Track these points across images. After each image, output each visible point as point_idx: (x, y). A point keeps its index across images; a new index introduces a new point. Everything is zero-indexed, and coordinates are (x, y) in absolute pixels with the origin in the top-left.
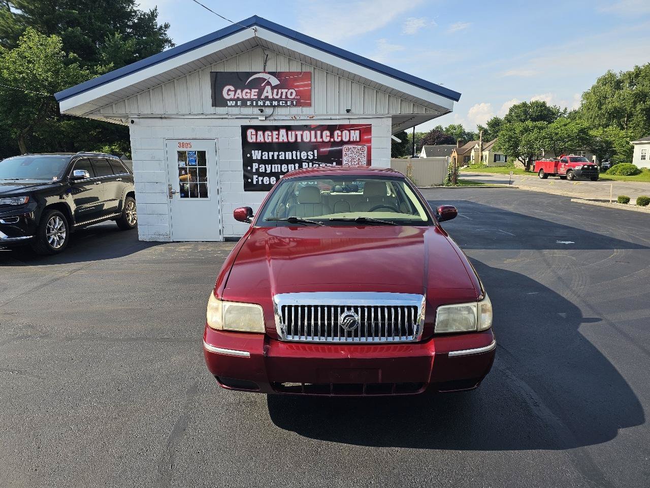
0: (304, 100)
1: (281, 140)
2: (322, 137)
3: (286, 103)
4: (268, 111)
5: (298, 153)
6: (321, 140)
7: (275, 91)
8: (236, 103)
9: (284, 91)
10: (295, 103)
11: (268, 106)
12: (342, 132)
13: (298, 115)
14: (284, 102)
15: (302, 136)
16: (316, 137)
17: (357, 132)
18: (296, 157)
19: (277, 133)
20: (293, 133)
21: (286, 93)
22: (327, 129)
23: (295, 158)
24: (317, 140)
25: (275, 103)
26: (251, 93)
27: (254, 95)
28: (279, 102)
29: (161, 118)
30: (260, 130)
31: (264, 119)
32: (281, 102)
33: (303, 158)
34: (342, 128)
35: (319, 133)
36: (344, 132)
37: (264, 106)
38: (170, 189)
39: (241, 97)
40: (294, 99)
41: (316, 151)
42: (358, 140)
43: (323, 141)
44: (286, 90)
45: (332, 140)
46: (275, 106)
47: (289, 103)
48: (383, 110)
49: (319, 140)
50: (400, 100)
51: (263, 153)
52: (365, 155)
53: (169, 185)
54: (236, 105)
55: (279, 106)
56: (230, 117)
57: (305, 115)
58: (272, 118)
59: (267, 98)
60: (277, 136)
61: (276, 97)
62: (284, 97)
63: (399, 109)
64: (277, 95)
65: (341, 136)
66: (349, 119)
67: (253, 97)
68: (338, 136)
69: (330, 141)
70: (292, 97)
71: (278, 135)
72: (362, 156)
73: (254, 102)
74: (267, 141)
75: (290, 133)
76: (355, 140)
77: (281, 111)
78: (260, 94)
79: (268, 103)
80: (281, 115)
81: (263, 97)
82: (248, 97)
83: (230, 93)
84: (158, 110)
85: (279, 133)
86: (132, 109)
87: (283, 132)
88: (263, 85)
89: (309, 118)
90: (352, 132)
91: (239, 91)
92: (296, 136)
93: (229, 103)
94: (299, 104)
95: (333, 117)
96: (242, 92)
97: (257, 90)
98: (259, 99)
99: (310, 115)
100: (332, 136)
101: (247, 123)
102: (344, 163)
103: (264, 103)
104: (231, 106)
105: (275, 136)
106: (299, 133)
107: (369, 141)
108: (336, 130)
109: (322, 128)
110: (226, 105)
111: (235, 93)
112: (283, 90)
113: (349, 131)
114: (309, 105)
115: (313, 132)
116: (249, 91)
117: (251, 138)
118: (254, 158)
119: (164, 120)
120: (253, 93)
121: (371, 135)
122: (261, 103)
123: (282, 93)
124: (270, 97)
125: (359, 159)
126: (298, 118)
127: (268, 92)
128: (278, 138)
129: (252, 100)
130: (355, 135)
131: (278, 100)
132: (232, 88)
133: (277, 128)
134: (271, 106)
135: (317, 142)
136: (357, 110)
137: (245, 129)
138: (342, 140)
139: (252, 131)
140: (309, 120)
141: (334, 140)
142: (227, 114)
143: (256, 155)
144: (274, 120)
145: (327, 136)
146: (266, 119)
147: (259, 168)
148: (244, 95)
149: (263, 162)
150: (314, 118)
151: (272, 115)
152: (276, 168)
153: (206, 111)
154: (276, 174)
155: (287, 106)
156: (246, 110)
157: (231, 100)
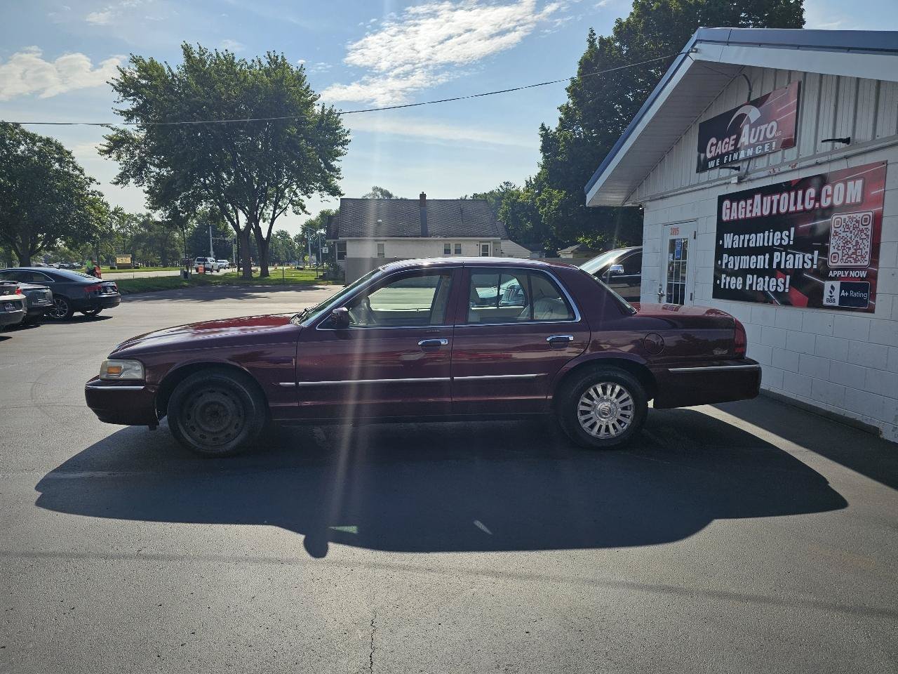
0: (786, 136)
1: (754, 215)
2: (803, 201)
3: (763, 148)
4: (743, 168)
5: (771, 234)
6: (801, 208)
7: (753, 130)
8: (715, 163)
9: (763, 127)
10: (774, 145)
12: (833, 186)
13: (777, 166)
14: (761, 147)
15: (778, 202)
16: (795, 204)
17: (859, 183)
18: (768, 242)
19: (751, 201)
20: (769, 198)
21: (766, 129)
22: (811, 186)
23: (766, 244)
24: (796, 208)
25: (750, 152)
26: (729, 142)
27: (732, 145)
28: (755, 149)
30: (734, 201)
31: (737, 181)
32: (757, 149)
33: (775, 243)
34: (834, 178)
35: (800, 194)
36: (837, 187)
38: (660, 290)
39: (720, 153)
40: (774, 137)
41: (793, 229)
42: (859, 200)
43: (805, 210)
44: (767, 126)
45: (817, 205)
46: (751, 158)
47: (767, 148)
51: (734, 238)
52: (869, 233)
53: (660, 285)
54: (715, 166)
55: (755, 156)
56: (710, 185)
57: (786, 164)
58: (747, 178)
59: (743, 146)
60: (751, 208)
62: (761, 139)
64: (754, 137)
65: (832, 196)
66: (846, 157)
67: (730, 149)
68: (827, 196)
69: (814, 208)
70: (772, 135)
71: (752, 205)
72: (864, 236)
73: (730, 157)
74: (740, 217)
75: (765, 199)
76: (853, 201)
77: (757, 163)
78: (737, 141)
79: (743, 154)
80: (758, 171)
81: (739, 145)
82: (726, 149)
83: (712, 149)
85: (753, 201)
86: (647, 191)
87: (758, 197)
88: (742, 125)
89: (790, 168)
90: (850, 184)
91: (720, 142)
92: (772, 202)
93: (711, 164)
94: (780, 146)
95: (819, 160)
96: (722, 143)
97: (735, 137)
98: (735, 149)
99: (792, 161)
100: (818, 197)
101: (723, 191)
102: (832, 250)
103: (739, 155)
104: (711, 168)
105: (749, 208)
106: (775, 199)
107: (881, 200)
108: (824, 184)
109: (803, 184)
110: (708, 168)
111: (716, 148)
113: (846, 182)
114: (793, 144)
115: (793, 194)
116: (728, 140)
117: (726, 215)
120: (731, 142)
121: (885, 185)
122: (736, 156)
124: (747, 143)
125: (857, 242)
126: (777, 170)
127: (745, 136)
128: (751, 211)
129: (729, 154)
130: (855, 190)
131: (754, 147)
132: (714, 141)
133: (752, 194)
134: (746, 158)
135: (796, 212)
136: (864, 133)
137: (720, 201)
138: (832, 203)
139: (727, 203)
140: (790, 171)
141: (820, 205)
142: (708, 182)
143: (729, 240)
144: (751, 180)
145: (811, 199)
146: (740, 181)
147: (728, 262)
148: (723, 148)
149: (733, 252)
150: (797, 166)
151: (747, 173)
152: (745, 262)
153: (692, 183)
154: (743, 273)
155: (764, 155)
156: (725, 172)
157: (712, 159)
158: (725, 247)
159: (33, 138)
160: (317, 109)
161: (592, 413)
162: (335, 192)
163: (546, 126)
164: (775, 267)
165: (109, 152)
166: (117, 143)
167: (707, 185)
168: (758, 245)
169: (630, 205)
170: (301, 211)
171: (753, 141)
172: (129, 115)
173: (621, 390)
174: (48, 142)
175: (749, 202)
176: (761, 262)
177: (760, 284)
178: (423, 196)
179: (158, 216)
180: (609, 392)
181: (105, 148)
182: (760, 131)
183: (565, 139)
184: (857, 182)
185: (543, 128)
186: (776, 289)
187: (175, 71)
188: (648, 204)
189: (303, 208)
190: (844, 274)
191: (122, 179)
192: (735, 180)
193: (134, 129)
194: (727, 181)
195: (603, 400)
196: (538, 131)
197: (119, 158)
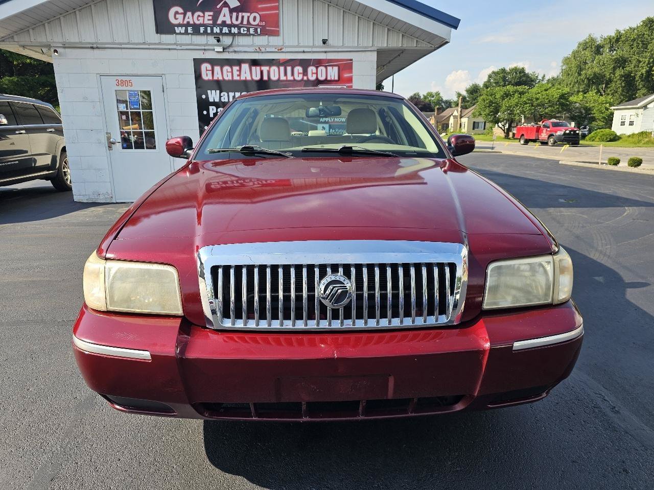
0: (270, 27)
1: (243, 78)
2: (293, 74)
3: (248, 30)
4: (226, 40)
6: (291, 78)
7: (234, 14)
8: (186, 30)
9: (246, 15)
10: (259, 30)
11: (226, 34)
12: (317, 68)
13: (263, 46)
14: (246, 29)
15: (269, 72)
16: (286, 74)
17: (336, 69)
19: (238, 68)
20: (258, 68)
21: (248, 17)
22: (299, 65)
24: (287, 78)
25: (235, 30)
26: (204, 17)
27: (209, 20)
28: (239, 29)
29: (92, 48)
30: (217, 65)
31: (222, 50)
32: (242, 29)
34: (318, 63)
35: (289, 69)
36: (320, 69)
37: (221, 33)
38: (109, 138)
39: (191, 22)
40: (258, 25)
42: (336, 78)
43: (294, 80)
44: (249, 14)
45: (305, 78)
46: (234, 35)
47: (252, 31)
48: (367, 42)
49: (290, 78)
50: (386, 29)
51: (222, 94)
53: (107, 133)
54: (186, 33)
55: (239, 34)
56: (179, 47)
57: (272, 46)
58: (231, 49)
59: (224, 24)
60: (238, 73)
61: (235, 22)
62: (245, 22)
63: (386, 41)
64: (237, 19)
65: (317, 73)
66: (326, 52)
67: (206, 22)
68: (313, 73)
69: (302, 80)
70: (256, 23)
71: (240, 70)
73: (209, 29)
74: (226, 78)
75: (253, 68)
76: (333, 79)
77: (241, 40)
78: (215, 18)
79: (225, 30)
80: (243, 46)
81: (219, 22)
82: (201, 21)
83: (178, 16)
84: (88, 37)
85: (241, 68)
86: (55, 36)
87: (245, 66)
88: (218, 6)
89: (276, 50)
90: (329, 68)
91: (189, 14)
92: (262, 72)
93: (178, 30)
94: (265, 32)
95: (306, 50)
96: (193, 15)
97: (211, 13)
98: (215, 24)
99: (279, 46)
100: (305, 73)
101: (200, 55)
103: (221, 30)
104: (180, 33)
105: (236, 73)
106: (265, 69)
107: (350, 80)
108: (310, 65)
109: (292, 63)
110: (174, 32)
111: (184, 17)
112: (244, 14)
113: (326, 67)
114: (276, 33)
115: (282, 68)
116: (201, 14)
117: (206, 76)
118: (211, 100)
119: (96, 51)
120: (207, 17)
121: (351, 72)
122: (217, 30)
123: (243, 17)
124: (229, 22)
126: (263, 50)
127: (225, 16)
128: (239, 75)
129: (205, 26)
130: (333, 72)
131: (239, 27)
132: (180, 10)
133: (239, 62)
134: (230, 34)
135: (287, 81)
136: (336, 40)
137: (198, 63)
138: (317, 78)
139: (207, 66)
140: (276, 52)
141: (308, 78)
142: (175, 44)
143: (213, 96)
144: (235, 52)
145: (299, 73)
146: (224, 50)
147: (217, 112)
148: (196, 19)
149: (221, 105)
150: (283, 50)
151: (230, 46)
153: (148, 41)
155: (250, 35)
156: (200, 40)
157: (179, 25)
167: (175, 47)
184: (334, 68)
190: (331, 120)
192: (219, 49)
194: (204, 48)
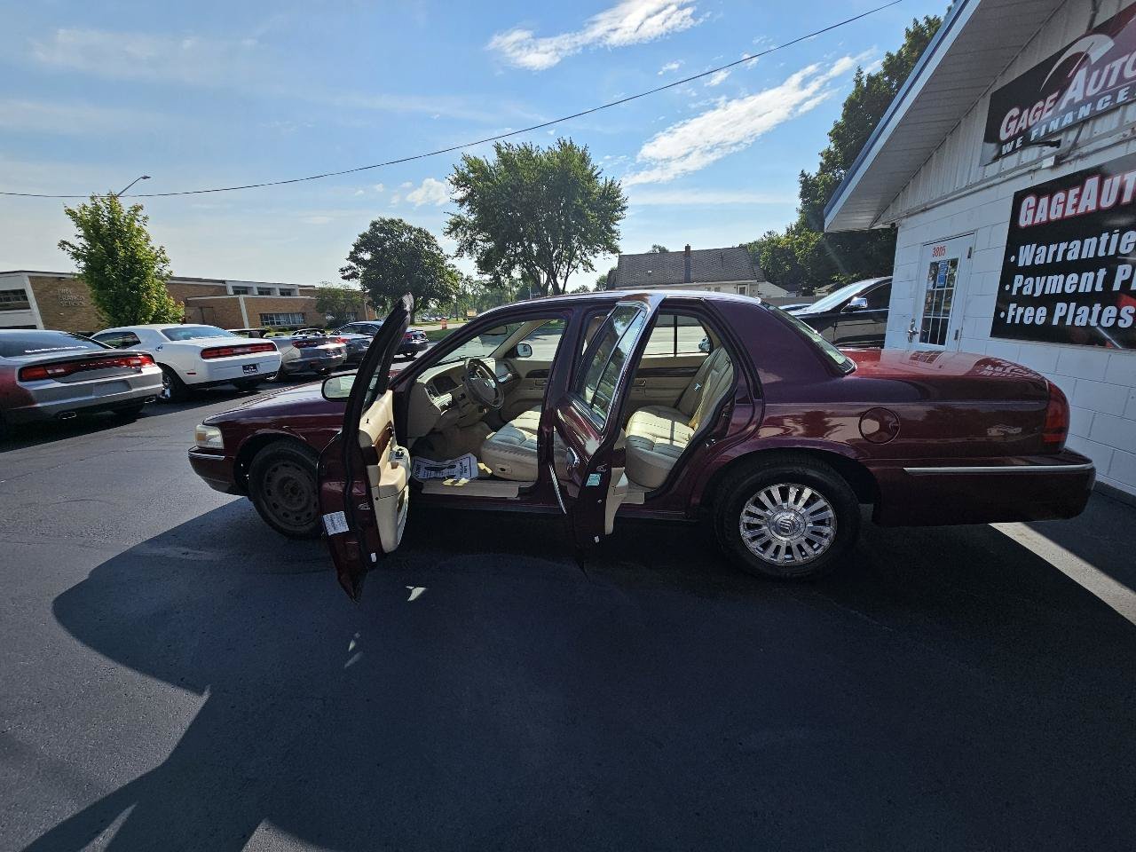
1: (1081, 210)
3: (1114, 97)
4: (1067, 140)
5: (1115, 237)
7: (1095, 74)
8: (1015, 145)
9: (1117, 64)
11: (1068, 127)
14: (1108, 98)
18: (1106, 249)
19: (1077, 191)
20: (1116, 180)
21: (1124, 65)
23: (1101, 254)
25: (1085, 112)
26: (1043, 107)
27: (1050, 110)
28: (1095, 103)
29: (924, 211)
30: (1044, 196)
31: (1054, 163)
32: (1101, 102)
33: (1122, 250)
37: (1061, 128)
38: (912, 327)
39: (1025, 127)
44: (1126, 59)
46: (1085, 121)
47: (1123, 95)
51: (1039, 251)
53: (913, 320)
54: (1013, 150)
55: (1096, 116)
56: (1003, 179)
58: (1073, 155)
59: (1070, 105)
60: (1076, 201)
62: (1112, 82)
64: (1097, 84)
67: (1046, 115)
71: (1079, 196)
74: (1053, 217)
75: (1107, 183)
77: (1099, 126)
78: (1059, 101)
79: (1068, 119)
80: (1097, 138)
81: (1063, 105)
82: (1037, 118)
83: (1010, 125)
85: (1082, 191)
87: (1092, 183)
88: (1071, 73)
91: (1026, 112)
92: (1122, 186)
93: (1007, 148)
96: (1029, 112)
97: (1056, 94)
98: (1055, 114)
101: (1023, 184)
104: (1007, 154)
105: (1072, 200)
106: (1129, 176)
110: (1001, 155)
111: (1018, 122)
112: (1115, 63)
116: (1040, 104)
117: (1025, 218)
120: (1047, 106)
122: (1054, 125)
124: (1079, 98)
127: (1076, 88)
128: (1076, 206)
129: (1041, 125)
131: (1094, 100)
132: (1015, 113)
133: (1078, 180)
134: (1075, 122)
137: (1017, 200)
139: (1030, 200)
142: (999, 175)
143: (1026, 255)
144: (1081, 157)
146: (1059, 161)
147: (1023, 286)
148: (1032, 115)
149: (1033, 271)
151: (1075, 145)
152: (1054, 284)
153: (972, 180)
154: (1049, 301)
155: (1117, 108)
156: (1031, 154)
157: (1008, 140)
158: (1021, 264)
159: (410, 229)
160: (601, 182)
161: (765, 528)
162: (614, 250)
163: (806, 173)
164: (1116, 287)
165: (450, 233)
166: (456, 226)
167: (997, 180)
168: (1084, 256)
169: (881, 226)
170: (589, 270)
171: (1091, 92)
172: (462, 202)
173: (812, 495)
174: (420, 230)
175: (1074, 192)
176: (1088, 282)
177: (1082, 317)
178: (688, 248)
179: (487, 277)
180: (792, 498)
181: (448, 230)
182: (1111, 71)
183: (824, 183)
185: (803, 175)
186: (1116, 322)
187: (492, 164)
188: (904, 221)
189: (591, 266)
191: (460, 253)
192: (1050, 162)
193: (464, 212)
194: (1033, 167)
195: (781, 509)
196: (798, 178)
197: (457, 236)
